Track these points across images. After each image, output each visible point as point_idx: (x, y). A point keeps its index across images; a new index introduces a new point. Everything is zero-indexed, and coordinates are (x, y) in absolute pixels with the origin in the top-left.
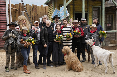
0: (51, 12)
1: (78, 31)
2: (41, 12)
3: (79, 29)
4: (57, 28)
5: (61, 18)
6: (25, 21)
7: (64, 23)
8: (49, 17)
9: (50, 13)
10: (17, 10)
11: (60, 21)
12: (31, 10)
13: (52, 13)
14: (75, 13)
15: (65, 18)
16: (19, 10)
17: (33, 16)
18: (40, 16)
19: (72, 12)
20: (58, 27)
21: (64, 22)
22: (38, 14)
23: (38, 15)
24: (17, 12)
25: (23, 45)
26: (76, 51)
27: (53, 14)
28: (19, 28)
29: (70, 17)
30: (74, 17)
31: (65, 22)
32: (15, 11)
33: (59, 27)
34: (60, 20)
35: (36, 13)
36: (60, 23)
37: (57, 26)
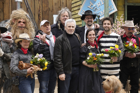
0: (78, 4)
1: (133, 45)
2: (56, 4)
3: (135, 40)
4: (90, 37)
5: (99, 17)
6: (24, 22)
7: (104, 26)
8: (73, 13)
9: (75, 5)
11: (96, 22)
13: (79, 6)
14: (128, 6)
15: (107, 16)
17: (39, 11)
18: (55, 10)
19: (121, 4)
20: (90, 35)
21: (105, 24)
22: (50, 6)
23: (51, 9)
24: (7, 1)
25: (26, 71)
26: (129, 87)
27: (81, 7)
28: (10, 35)
29: (118, 15)
30: (125, 15)
31: (107, 25)
33: (94, 35)
34: (95, 20)
35: (46, 5)
36: (97, 26)
37: (90, 33)
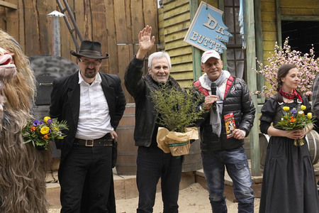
4: (293, 79)
8: (167, 37)
9: (172, 22)
10: (12, 10)
12: (76, 11)
13: (182, 23)
14: (282, 22)
16: (21, 11)
17: (86, 36)
19: (268, 17)
24: (13, 17)
32: (4, 14)
